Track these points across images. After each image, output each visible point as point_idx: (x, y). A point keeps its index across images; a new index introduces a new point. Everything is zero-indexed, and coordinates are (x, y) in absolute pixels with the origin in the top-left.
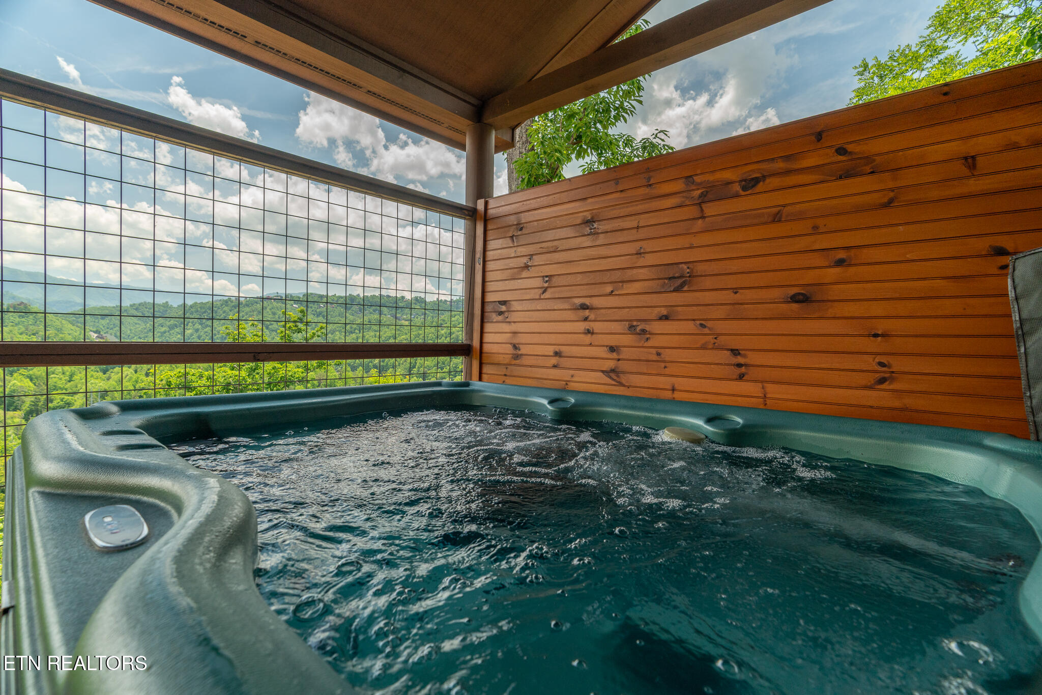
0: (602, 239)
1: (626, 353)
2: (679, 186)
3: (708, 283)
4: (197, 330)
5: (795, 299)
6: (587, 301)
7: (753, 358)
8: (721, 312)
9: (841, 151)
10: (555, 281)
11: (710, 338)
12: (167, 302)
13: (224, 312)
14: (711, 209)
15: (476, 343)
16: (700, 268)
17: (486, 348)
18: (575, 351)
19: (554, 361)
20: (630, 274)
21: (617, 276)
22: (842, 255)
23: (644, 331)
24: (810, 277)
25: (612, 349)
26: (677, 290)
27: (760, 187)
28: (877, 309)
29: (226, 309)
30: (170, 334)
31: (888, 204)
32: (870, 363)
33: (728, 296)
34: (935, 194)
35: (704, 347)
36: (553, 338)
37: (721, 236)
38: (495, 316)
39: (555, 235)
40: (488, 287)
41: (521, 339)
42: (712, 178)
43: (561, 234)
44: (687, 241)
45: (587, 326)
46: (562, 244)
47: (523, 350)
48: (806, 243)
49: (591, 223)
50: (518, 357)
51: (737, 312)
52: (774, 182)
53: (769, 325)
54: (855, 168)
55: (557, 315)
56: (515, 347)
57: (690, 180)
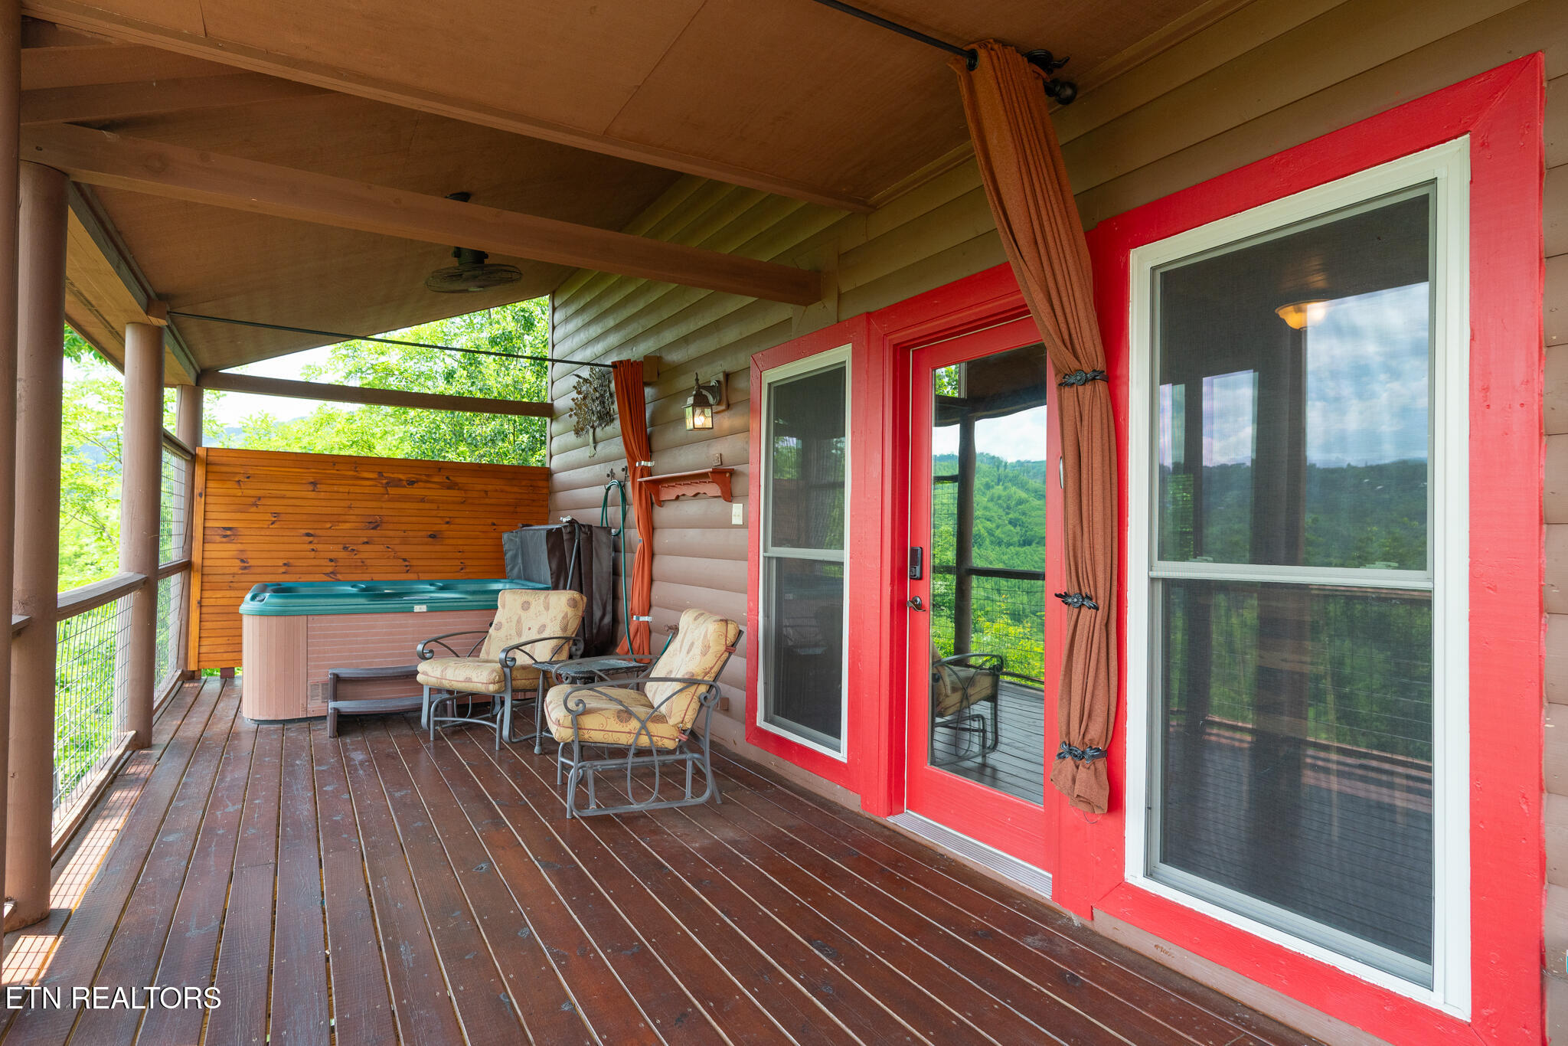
0: (323, 495)
1: (341, 563)
2: (376, 476)
3: (391, 526)
5: (430, 536)
6: (311, 532)
7: (413, 563)
8: (397, 541)
9: (448, 478)
10: (281, 517)
11: (392, 554)
14: (391, 491)
15: (196, 558)
16: (386, 519)
17: (209, 563)
18: (302, 562)
19: (284, 569)
20: (343, 518)
21: (335, 518)
22: (448, 520)
23: (353, 550)
24: (436, 528)
25: (331, 560)
26: (374, 528)
27: (415, 485)
28: (460, 542)
31: (463, 503)
32: (457, 562)
33: (402, 534)
34: (477, 502)
35: (388, 558)
36: (282, 555)
37: (397, 505)
38: (218, 538)
39: (283, 487)
40: (209, 515)
41: (249, 554)
42: (392, 476)
43: (290, 487)
44: (379, 504)
45: (311, 546)
46: (288, 494)
47: (252, 562)
48: (434, 513)
49: (314, 484)
50: (245, 568)
51: (405, 541)
52: (421, 484)
53: (420, 548)
54: (452, 486)
55: (285, 539)
56: (242, 561)
57: (380, 474)
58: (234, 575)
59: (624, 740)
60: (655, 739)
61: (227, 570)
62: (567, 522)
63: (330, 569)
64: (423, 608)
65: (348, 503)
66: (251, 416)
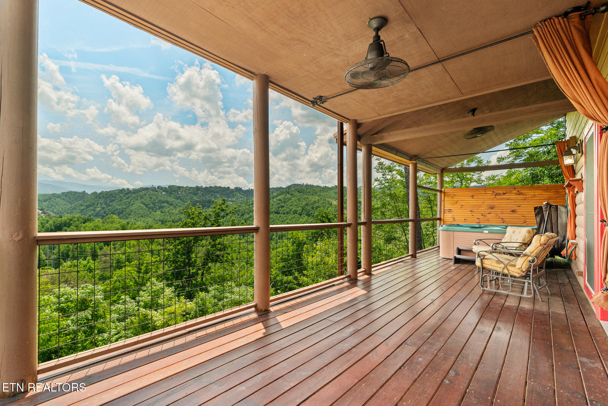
0: (475, 199)
1: (481, 219)
2: (492, 192)
3: (497, 208)
4: (103, 208)
5: (512, 211)
6: (472, 210)
7: (505, 220)
8: (500, 213)
9: (518, 191)
10: (463, 206)
11: (498, 217)
12: (84, 191)
13: (120, 197)
14: (497, 197)
15: (442, 217)
16: (496, 206)
17: (445, 218)
18: (469, 219)
19: (464, 221)
20: (481, 206)
21: (479, 206)
22: (519, 205)
23: (485, 216)
24: (514, 208)
25: (478, 219)
26: (492, 209)
27: (506, 195)
28: (524, 213)
29: (121, 195)
30: (87, 211)
31: (524, 199)
32: (523, 220)
33: (501, 210)
34: (531, 199)
35: (496, 218)
36: (463, 217)
37: (500, 201)
38: (447, 212)
39: (464, 198)
40: (445, 206)
41: (455, 217)
42: (497, 192)
43: (465, 198)
44: (493, 201)
45: (472, 214)
46: (465, 200)
47: (456, 219)
48: (513, 203)
49: (473, 196)
50: (454, 220)
51: (502, 213)
52: (508, 194)
53: (508, 215)
54: (520, 194)
55: (465, 212)
56: (453, 218)
57: (493, 192)
58: (451, 222)
59: (499, 270)
60: (510, 271)
61: (450, 221)
62: (546, 204)
63: (477, 221)
64: (487, 232)
65: (482, 201)
66: (489, 176)
